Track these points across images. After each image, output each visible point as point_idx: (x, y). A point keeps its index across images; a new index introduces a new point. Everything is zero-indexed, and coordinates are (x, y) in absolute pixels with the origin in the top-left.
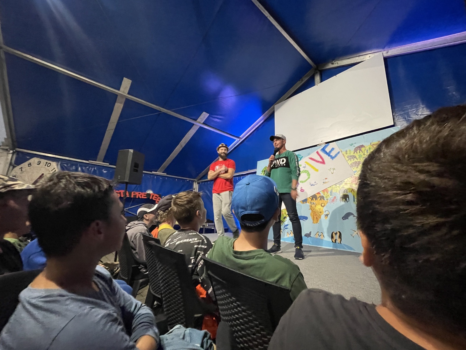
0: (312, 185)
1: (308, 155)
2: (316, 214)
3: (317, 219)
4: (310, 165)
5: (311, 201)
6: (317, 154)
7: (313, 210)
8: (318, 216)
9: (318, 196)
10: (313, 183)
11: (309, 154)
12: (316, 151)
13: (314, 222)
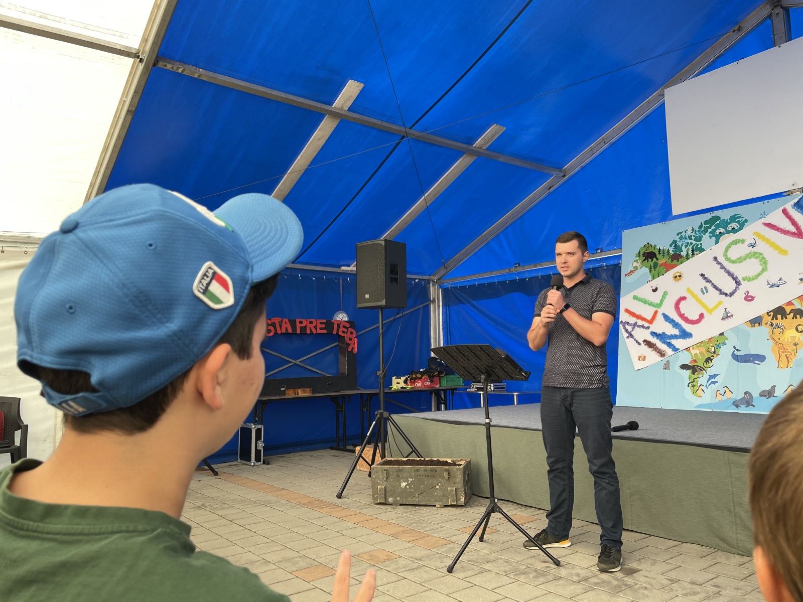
0: (772, 286)
1: (761, 218)
2: (784, 349)
3: (787, 358)
4: (768, 241)
5: (772, 321)
6: (782, 213)
7: (778, 340)
8: (788, 352)
9: (788, 309)
10: (775, 280)
11: (763, 215)
12: (782, 208)
13: (781, 365)
